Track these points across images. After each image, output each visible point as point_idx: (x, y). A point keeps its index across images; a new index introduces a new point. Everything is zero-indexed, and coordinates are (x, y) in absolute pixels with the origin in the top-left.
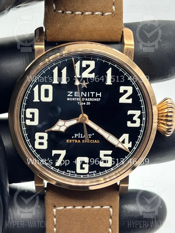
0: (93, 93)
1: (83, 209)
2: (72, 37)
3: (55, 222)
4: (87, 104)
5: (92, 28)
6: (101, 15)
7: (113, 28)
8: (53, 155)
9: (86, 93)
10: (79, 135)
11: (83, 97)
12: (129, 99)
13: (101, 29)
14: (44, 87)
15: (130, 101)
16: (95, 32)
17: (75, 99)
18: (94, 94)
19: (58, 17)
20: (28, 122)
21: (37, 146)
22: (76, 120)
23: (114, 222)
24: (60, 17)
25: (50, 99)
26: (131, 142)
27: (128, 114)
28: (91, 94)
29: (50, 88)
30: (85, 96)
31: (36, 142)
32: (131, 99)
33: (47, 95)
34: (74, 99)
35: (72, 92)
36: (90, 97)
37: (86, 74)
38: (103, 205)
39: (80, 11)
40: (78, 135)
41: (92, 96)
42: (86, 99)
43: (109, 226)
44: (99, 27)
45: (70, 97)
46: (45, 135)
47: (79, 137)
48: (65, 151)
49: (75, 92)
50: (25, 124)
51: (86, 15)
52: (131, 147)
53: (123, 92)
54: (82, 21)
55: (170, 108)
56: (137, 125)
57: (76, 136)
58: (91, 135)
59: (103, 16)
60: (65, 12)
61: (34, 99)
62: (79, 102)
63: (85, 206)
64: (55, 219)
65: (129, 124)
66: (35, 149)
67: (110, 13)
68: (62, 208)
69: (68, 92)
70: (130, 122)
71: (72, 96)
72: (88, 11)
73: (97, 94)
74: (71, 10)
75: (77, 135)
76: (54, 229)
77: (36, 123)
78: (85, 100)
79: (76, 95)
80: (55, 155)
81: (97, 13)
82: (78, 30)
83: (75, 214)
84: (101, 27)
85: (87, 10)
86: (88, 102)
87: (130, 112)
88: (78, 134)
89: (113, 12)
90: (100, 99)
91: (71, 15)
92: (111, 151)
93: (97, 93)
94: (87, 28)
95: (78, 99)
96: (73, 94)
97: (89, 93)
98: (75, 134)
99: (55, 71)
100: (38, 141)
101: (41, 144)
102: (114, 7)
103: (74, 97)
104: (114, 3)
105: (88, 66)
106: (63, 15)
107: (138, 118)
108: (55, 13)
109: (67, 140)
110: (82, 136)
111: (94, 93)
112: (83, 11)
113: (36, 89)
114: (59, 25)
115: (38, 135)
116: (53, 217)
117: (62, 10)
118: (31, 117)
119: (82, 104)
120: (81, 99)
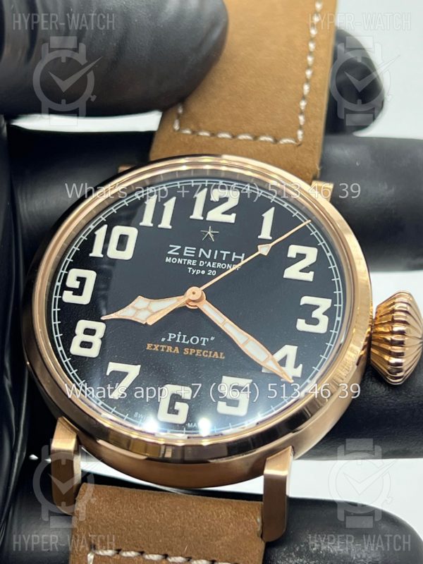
0: (225, 253)
4: (209, 274)
6: (272, 144)
8: (108, 374)
9: (210, 251)
10: (179, 336)
11: (203, 258)
12: (308, 272)
14: (118, 230)
15: (309, 277)
17: (183, 261)
18: (229, 257)
20: (68, 297)
21: (75, 349)
25: (127, 254)
26: (301, 366)
27: (301, 304)
28: (220, 255)
29: (132, 233)
30: (208, 257)
31: (75, 339)
32: (312, 273)
34: (180, 261)
35: (179, 247)
36: (219, 259)
37: (215, 215)
38: (215, 559)
39: (229, 134)
40: (177, 337)
41: (224, 259)
42: (209, 263)
45: (172, 256)
46: (100, 328)
47: (178, 341)
48: (139, 366)
49: (186, 248)
50: (60, 299)
51: (240, 139)
52: (299, 375)
53: (294, 256)
56: (321, 328)
57: (170, 337)
58: (208, 339)
60: (196, 133)
61: (91, 252)
62: (190, 269)
63: (170, 557)
65: (301, 325)
66: (69, 355)
67: (291, 141)
68: (110, 553)
69: (171, 246)
70: (304, 321)
71: (177, 254)
72: (244, 135)
73: (234, 256)
74: (209, 129)
75: (175, 336)
77: (85, 299)
78: (205, 265)
79: (187, 253)
80: (113, 372)
81: (263, 138)
86: (213, 269)
87: (306, 300)
88: (177, 334)
89: (297, 139)
92: (250, 381)
93: (234, 253)
95: (189, 262)
96: (181, 251)
97: (216, 251)
98: (170, 334)
99: (151, 203)
100: (80, 337)
101: (86, 345)
102: (300, 133)
103: (181, 256)
104: (301, 127)
105: (223, 200)
106: (191, 138)
107: (324, 314)
109: (149, 345)
110: (186, 341)
111: (229, 253)
112: (234, 134)
113: (101, 232)
117: (191, 130)
118: (77, 287)
119: (198, 272)
120: (198, 263)
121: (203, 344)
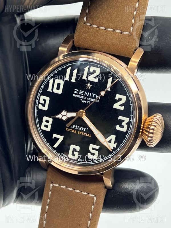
0: (94, 94)
1: (73, 191)
2: (94, 47)
3: (50, 195)
4: (88, 103)
5: (110, 42)
6: (120, 33)
7: (127, 46)
8: (53, 138)
9: (89, 93)
10: (77, 126)
11: (86, 96)
12: (122, 106)
13: (117, 44)
14: (57, 81)
15: (122, 108)
16: (112, 46)
18: (95, 96)
19: (86, 28)
20: (40, 107)
21: (43, 128)
22: (75, 113)
23: (95, 209)
24: (87, 28)
25: (60, 92)
26: (116, 143)
27: (119, 119)
28: (92, 95)
29: (62, 83)
30: (88, 95)
31: (43, 123)
32: (123, 107)
33: (58, 88)
34: (78, 96)
35: (78, 90)
36: (91, 97)
38: (89, 193)
39: (104, 27)
41: (93, 97)
43: (91, 212)
44: (116, 42)
45: (75, 94)
46: (51, 120)
47: (76, 128)
48: (63, 137)
49: (80, 91)
50: (38, 107)
51: (108, 31)
52: (115, 147)
53: (118, 99)
54: (103, 35)
55: (155, 123)
56: (124, 130)
57: (74, 126)
58: (86, 129)
59: (121, 34)
60: (92, 26)
61: (48, 89)
62: (81, 100)
64: (50, 193)
65: (118, 128)
66: (41, 129)
67: (128, 33)
68: (57, 185)
69: (75, 89)
70: (119, 126)
71: (77, 93)
72: (110, 28)
73: (97, 96)
74: (97, 24)
76: (48, 200)
77: (46, 108)
78: (87, 99)
79: (81, 93)
80: (55, 138)
81: (117, 31)
82: (99, 42)
83: (66, 193)
84: (118, 42)
85: (109, 26)
86: (89, 101)
87: (120, 118)
88: (76, 125)
89: (130, 32)
90: (98, 101)
91: (96, 29)
92: (99, 147)
93: (97, 95)
94: (106, 41)
95: (81, 97)
96: (78, 92)
97: (91, 94)
99: (69, 70)
100: (44, 123)
101: (46, 126)
102: (131, 29)
103: (78, 94)
104: (132, 25)
105: (94, 72)
106: (90, 28)
107: (126, 124)
108: (84, 25)
109: (66, 129)
110: (79, 129)
111: (95, 95)
112: (106, 27)
113: (51, 81)
114: (84, 35)
115: (45, 118)
116: (49, 191)
117: (90, 23)
118: (43, 103)
119: (84, 101)
120: (84, 98)
121: (84, 131)
